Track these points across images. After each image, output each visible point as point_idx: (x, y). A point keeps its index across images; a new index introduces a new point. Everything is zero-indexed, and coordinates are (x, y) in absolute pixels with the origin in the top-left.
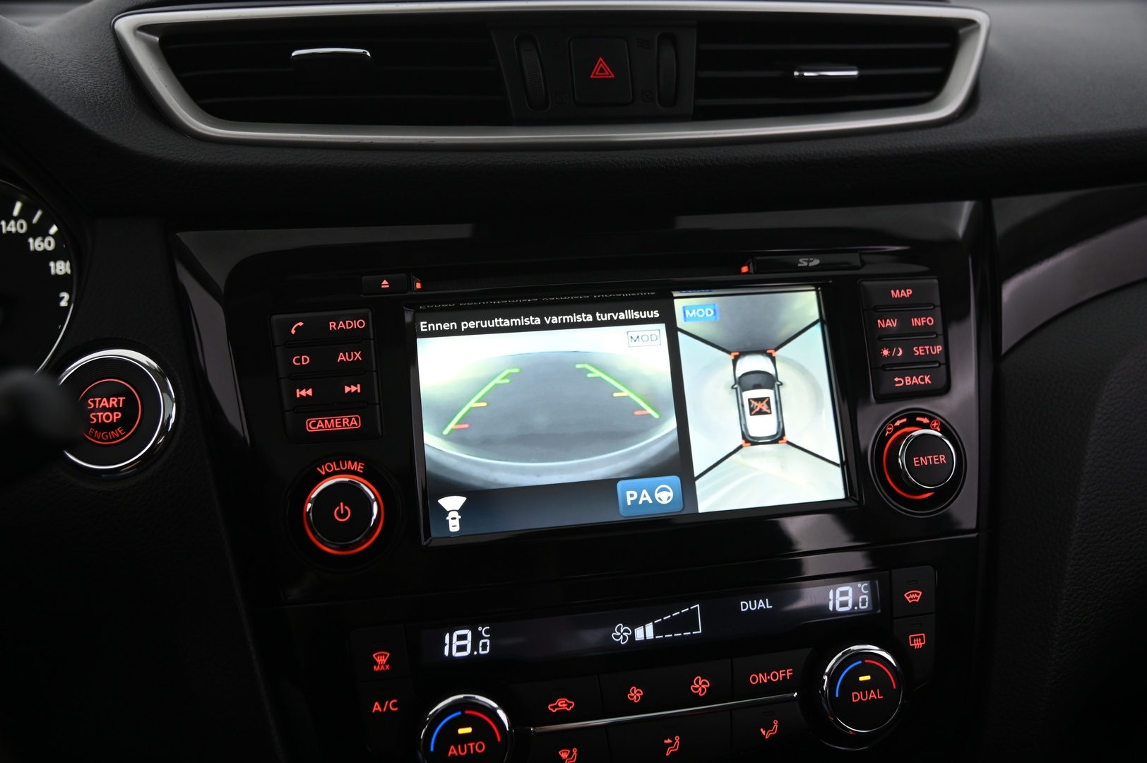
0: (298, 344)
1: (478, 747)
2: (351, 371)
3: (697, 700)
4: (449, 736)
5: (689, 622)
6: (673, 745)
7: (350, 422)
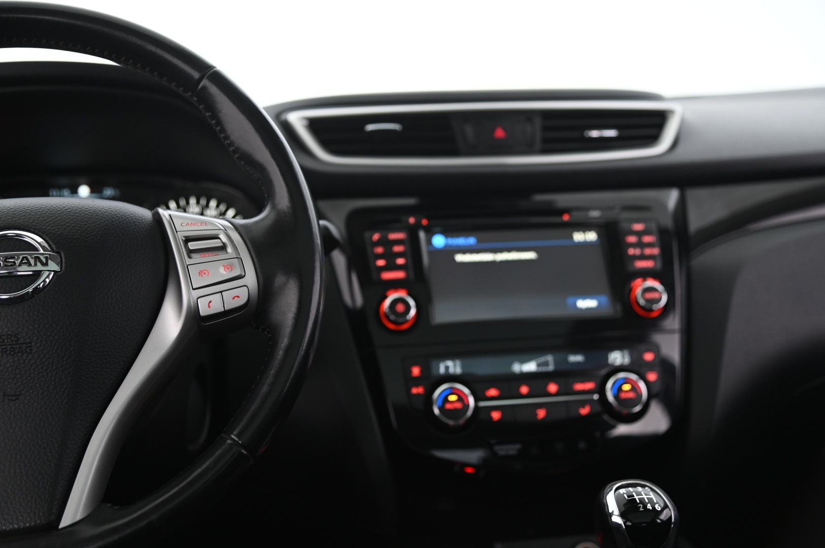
0: (378, 244)
1: (459, 405)
2: (400, 255)
3: (550, 395)
4: (446, 400)
5: (546, 364)
6: (541, 413)
7: (400, 275)
